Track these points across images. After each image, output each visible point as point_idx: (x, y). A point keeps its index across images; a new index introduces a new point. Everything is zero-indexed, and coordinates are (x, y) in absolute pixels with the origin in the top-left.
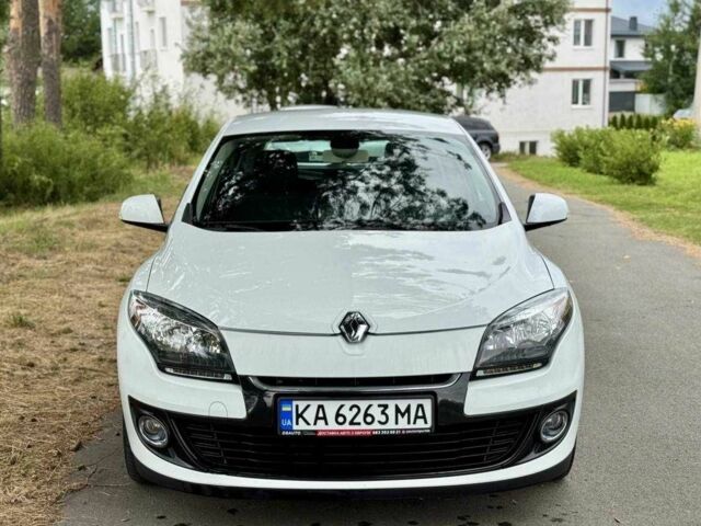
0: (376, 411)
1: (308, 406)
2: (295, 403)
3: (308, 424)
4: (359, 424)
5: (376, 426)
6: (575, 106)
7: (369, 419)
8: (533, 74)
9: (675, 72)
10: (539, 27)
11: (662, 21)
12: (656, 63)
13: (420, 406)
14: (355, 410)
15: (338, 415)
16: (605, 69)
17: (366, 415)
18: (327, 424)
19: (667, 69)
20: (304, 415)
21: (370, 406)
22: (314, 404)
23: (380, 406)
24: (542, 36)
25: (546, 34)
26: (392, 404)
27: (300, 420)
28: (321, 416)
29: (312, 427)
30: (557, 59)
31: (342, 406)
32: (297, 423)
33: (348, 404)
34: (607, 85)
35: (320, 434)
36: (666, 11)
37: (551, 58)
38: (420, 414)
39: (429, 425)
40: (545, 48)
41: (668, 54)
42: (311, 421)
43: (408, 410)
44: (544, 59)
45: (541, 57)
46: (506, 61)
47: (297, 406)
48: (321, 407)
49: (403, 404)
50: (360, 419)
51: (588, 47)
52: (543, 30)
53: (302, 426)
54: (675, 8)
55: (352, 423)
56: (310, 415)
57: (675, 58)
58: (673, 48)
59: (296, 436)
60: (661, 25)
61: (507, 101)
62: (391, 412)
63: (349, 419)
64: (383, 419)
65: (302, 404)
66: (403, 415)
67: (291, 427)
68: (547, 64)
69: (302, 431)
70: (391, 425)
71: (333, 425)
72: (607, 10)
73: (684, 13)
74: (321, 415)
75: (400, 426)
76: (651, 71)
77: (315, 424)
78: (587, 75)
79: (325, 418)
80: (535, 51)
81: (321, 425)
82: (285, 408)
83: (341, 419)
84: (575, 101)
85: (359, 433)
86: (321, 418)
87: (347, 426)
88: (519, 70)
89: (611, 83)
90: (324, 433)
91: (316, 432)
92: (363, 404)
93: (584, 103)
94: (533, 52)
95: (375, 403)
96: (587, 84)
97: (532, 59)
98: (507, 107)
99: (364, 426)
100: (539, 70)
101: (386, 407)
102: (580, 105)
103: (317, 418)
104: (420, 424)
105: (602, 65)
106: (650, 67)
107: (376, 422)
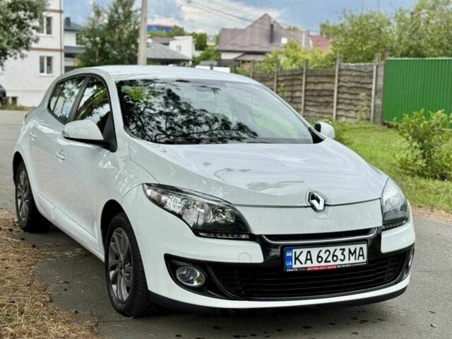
0: (338, 253)
1: (302, 252)
2: (294, 251)
3: (302, 263)
4: (329, 262)
5: (339, 262)
6: (42, 74)
7: (335, 258)
8: (24, 52)
9: (100, 55)
10: (26, 19)
11: (91, 22)
12: (87, 49)
13: (361, 248)
14: (328, 253)
15: (318, 257)
16: (61, 51)
17: (334, 256)
18: (312, 263)
19: (94, 53)
20: (299, 258)
21: (336, 250)
22: (305, 251)
23: (341, 249)
24: (29, 26)
25: (30, 24)
26: (347, 248)
27: (297, 261)
28: (309, 259)
29: (304, 266)
30: (40, 42)
31: (321, 251)
32: (295, 264)
33: (324, 249)
34: (63, 62)
35: (308, 269)
36: (93, 15)
37: (36, 41)
38: (361, 254)
39: (365, 260)
40: (32, 34)
41: (95, 43)
42: (303, 261)
43: (355, 251)
44: (30, 41)
45: (29, 39)
46: (6, 40)
47: (295, 253)
48: (309, 252)
49: (352, 248)
50: (330, 259)
51: (49, 35)
52: (28, 21)
53: (298, 265)
54: (98, 13)
55: (326, 261)
56: (302, 258)
57: (99, 46)
58: (98, 39)
59: (295, 272)
60: (90, 24)
61: (5, 68)
62: (346, 253)
63: (324, 259)
64: (342, 258)
65: (298, 251)
66: (352, 255)
67: (291, 266)
68: (33, 45)
69: (298, 268)
70: (346, 261)
71: (315, 264)
72: (61, 12)
73: (104, 18)
74: (309, 257)
75: (351, 262)
76: (84, 54)
77: (306, 263)
78: (49, 54)
79: (311, 259)
80: (25, 36)
81: (309, 264)
82: (288, 254)
83: (320, 259)
84: (42, 71)
85: (329, 268)
86: (309, 260)
87: (323, 264)
88: (14, 48)
89: (65, 60)
90: (311, 269)
91: (306, 268)
92: (332, 249)
93: (48, 73)
94: (23, 36)
95: (338, 248)
96: (49, 59)
97: (24, 41)
98: (5, 72)
99: (332, 263)
100: (27, 48)
101: (344, 250)
102: (45, 74)
103: (307, 259)
104: (361, 260)
105: (59, 47)
106: (84, 51)
107: (339, 260)
